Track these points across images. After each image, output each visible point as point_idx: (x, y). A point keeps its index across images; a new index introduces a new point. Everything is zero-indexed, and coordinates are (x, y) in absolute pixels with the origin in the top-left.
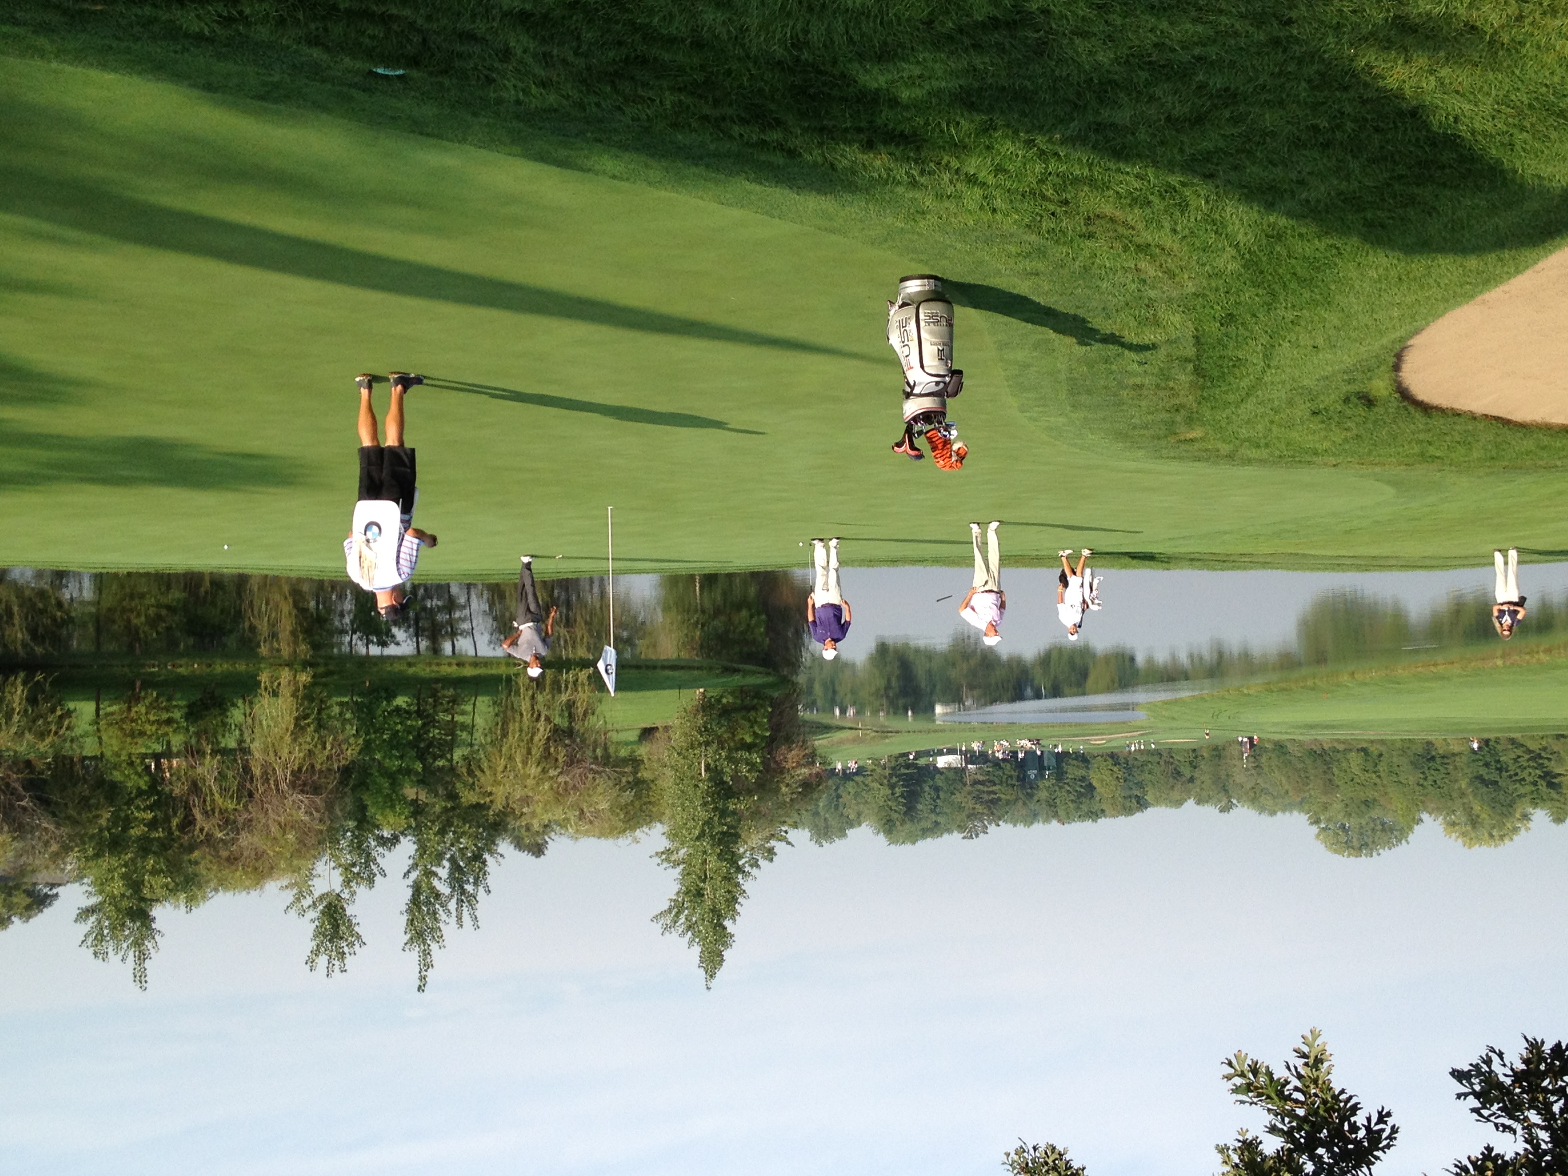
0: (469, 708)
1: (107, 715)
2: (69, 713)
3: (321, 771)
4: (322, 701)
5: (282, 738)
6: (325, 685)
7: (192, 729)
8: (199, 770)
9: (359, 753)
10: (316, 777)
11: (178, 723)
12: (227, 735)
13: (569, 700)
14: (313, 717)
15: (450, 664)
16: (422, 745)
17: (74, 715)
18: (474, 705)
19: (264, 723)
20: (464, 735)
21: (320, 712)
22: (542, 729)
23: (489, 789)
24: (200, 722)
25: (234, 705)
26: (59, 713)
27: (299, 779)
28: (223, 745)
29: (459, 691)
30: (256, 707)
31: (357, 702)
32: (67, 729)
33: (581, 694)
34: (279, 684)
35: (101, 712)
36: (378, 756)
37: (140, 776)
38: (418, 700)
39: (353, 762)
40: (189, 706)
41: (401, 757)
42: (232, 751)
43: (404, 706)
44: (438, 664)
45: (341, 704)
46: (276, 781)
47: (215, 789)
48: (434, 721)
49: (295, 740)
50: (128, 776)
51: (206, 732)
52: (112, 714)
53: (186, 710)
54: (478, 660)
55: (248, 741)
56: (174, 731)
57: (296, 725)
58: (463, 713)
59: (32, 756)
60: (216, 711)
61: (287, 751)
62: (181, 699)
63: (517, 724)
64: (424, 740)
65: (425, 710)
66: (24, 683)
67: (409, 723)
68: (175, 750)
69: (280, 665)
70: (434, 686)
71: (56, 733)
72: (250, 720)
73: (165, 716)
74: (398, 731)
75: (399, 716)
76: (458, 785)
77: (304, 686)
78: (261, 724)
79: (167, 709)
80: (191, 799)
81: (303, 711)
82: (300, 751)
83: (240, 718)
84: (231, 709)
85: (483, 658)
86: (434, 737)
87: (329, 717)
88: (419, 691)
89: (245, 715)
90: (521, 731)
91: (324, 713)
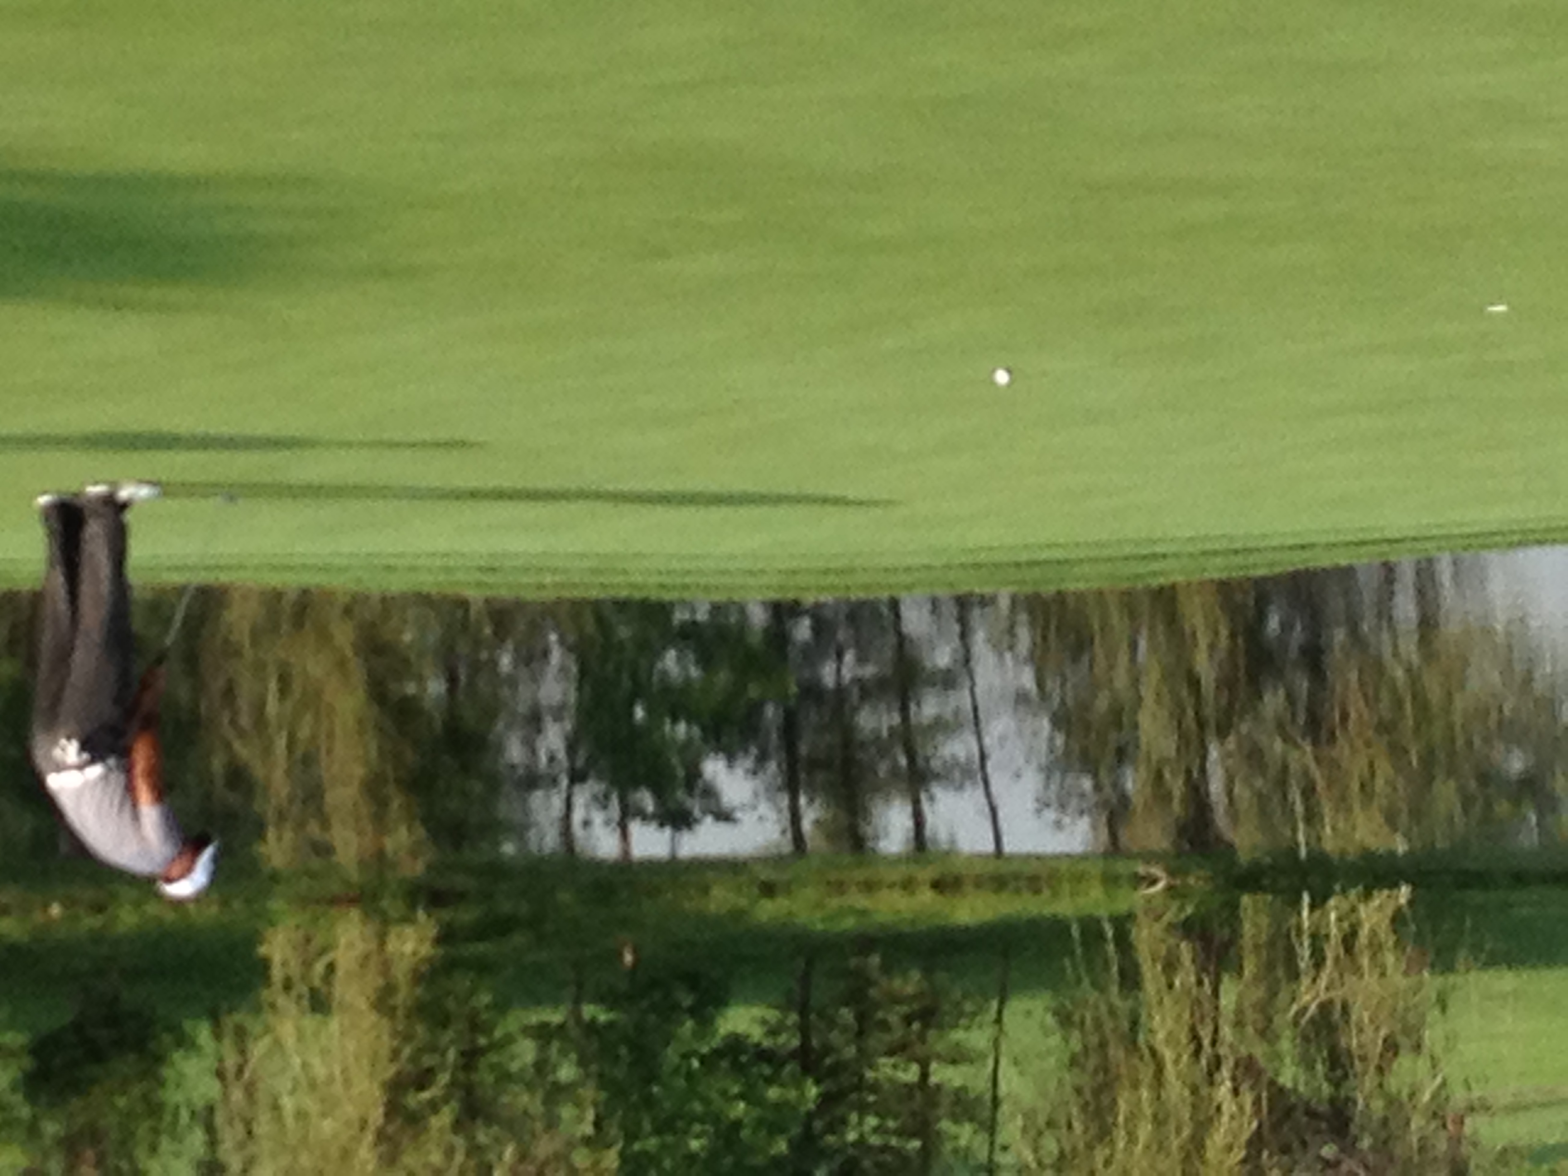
4: (476, 1026)
5: (346, 1154)
7: (51, 1128)
14: (444, 1078)
15: (908, 885)
19: (288, 1104)
24: (75, 1103)
25: (185, 1042)
29: (941, 977)
30: (258, 1049)
31: (591, 1028)
33: (1370, 979)
34: (331, 968)
38: (804, 1010)
43: (756, 1034)
44: (869, 887)
54: (1004, 868)
57: (393, 1108)
65: (828, 1049)
67: (773, 1093)
69: (334, 901)
72: (237, 1095)
74: (737, 1125)
78: (276, 1107)
81: (414, 1059)
83: (210, 1089)
84: (177, 1056)
85: (1027, 858)
86: (861, 1142)
87: (505, 1077)
88: (805, 980)
89: (220, 1074)
90: (1159, 1121)
91: (483, 1063)
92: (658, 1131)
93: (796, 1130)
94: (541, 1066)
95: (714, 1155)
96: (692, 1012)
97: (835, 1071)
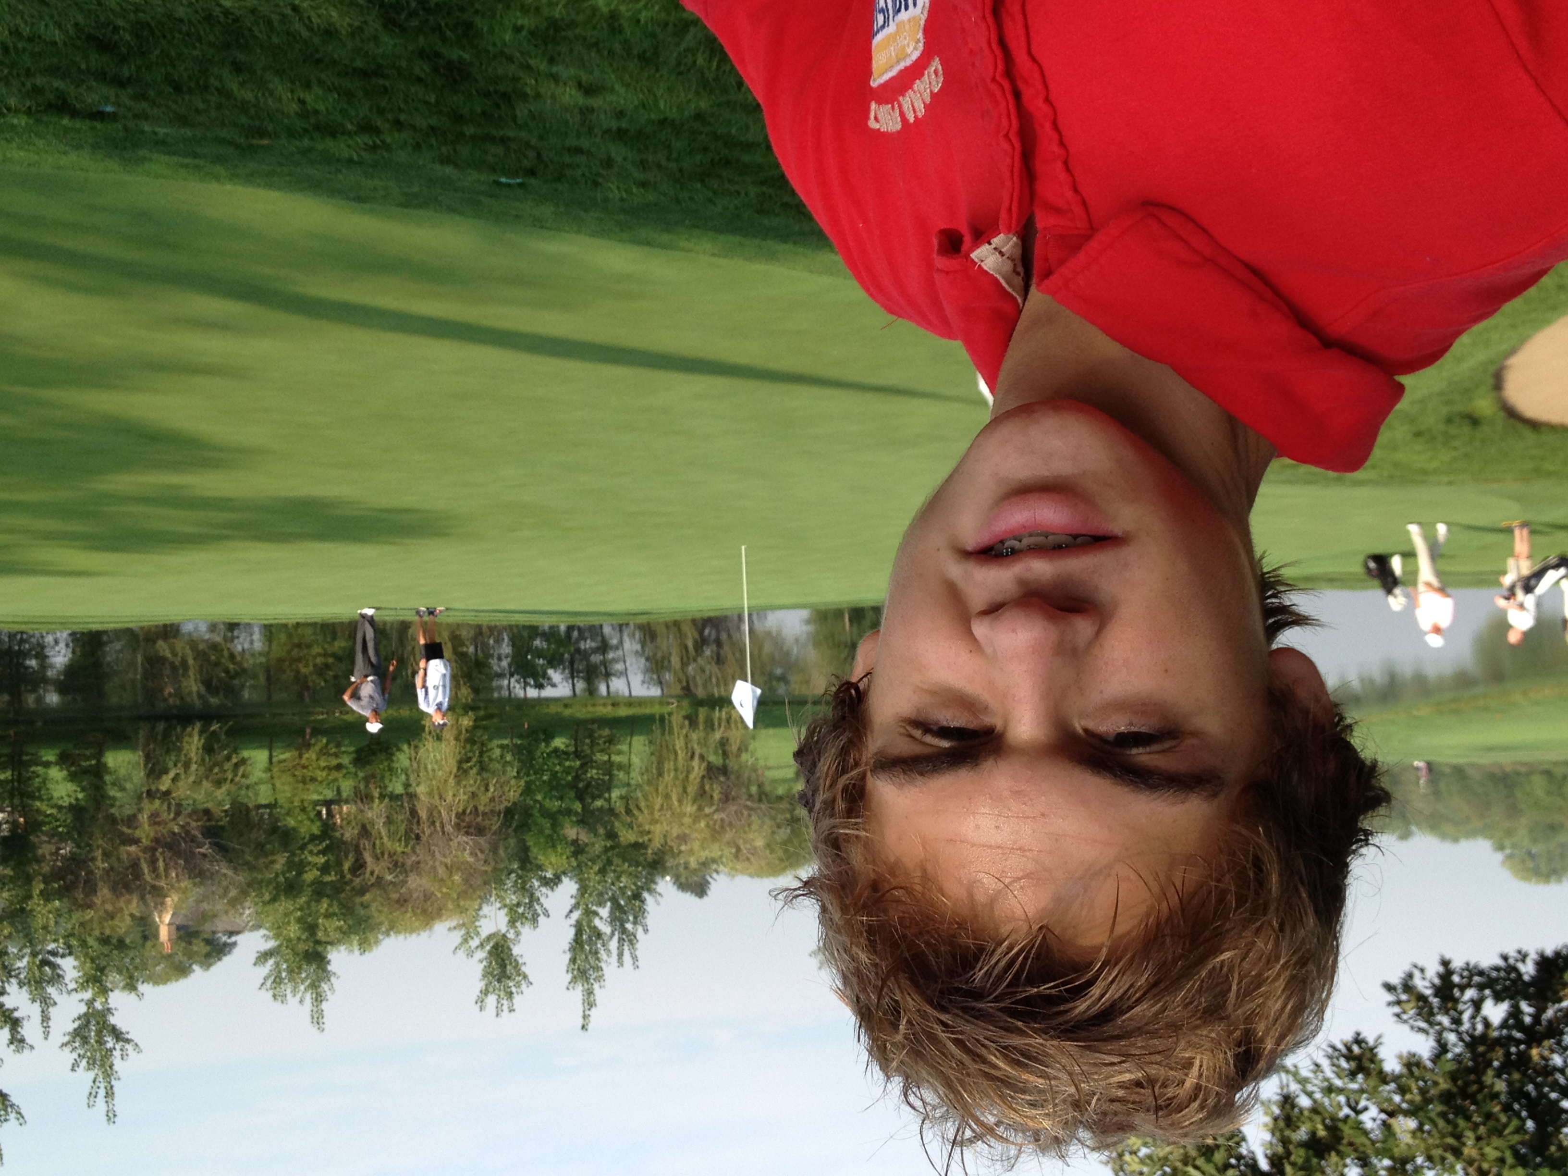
0: (624, 747)
1: (280, 762)
2: (243, 761)
3: (485, 814)
4: (483, 744)
5: (446, 781)
6: (486, 728)
7: (361, 775)
8: (369, 814)
9: (521, 795)
10: (479, 819)
11: (347, 768)
12: (394, 779)
13: (722, 738)
14: (474, 760)
15: (604, 705)
16: (581, 785)
17: (249, 762)
18: (630, 744)
19: (429, 767)
20: (621, 775)
21: (481, 754)
22: (696, 768)
23: (647, 828)
24: (368, 767)
25: (399, 750)
26: (234, 760)
27: (463, 821)
28: (390, 789)
29: (614, 731)
30: (422, 751)
31: (516, 745)
32: (243, 776)
33: (734, 731)
35: (275, 760)
36: (539, 797)
37: (312, 821)
38: (576, 740)
39: (514, 803)
40: (359, 751)
41: (561, 798)
42: (398, 797)
43: (562, 747)
44: (594, 705)
45: (502, 747)
46: (442, 823)
47: (384, 832)
48: (592, 761)
49: (458, 783)
50: (301, 822)
51: (373, 776)
52: (285, 761)
53: (354, 755)
54: (632, 700)
55: (414, 785)
56: (344, 776)
57: (459, 768)
58: (620, 753)
59: (209, 805)
60: (383, 756)
61: (451, 793)
62: (351, 744)
63: (672, 763)
64: (581, 780)
65: (582, 751)
66: (201, 733)
67: (567, 764)
68: (344, 795)
70: (590, 726)
71: (232, 781)
72: (415, 765)
73: (334, 762)
74: (557, 772)
75: (558, 757)
76: (617, 824)
77: (467, 730)
78: (426, 768)
79: (336, 755)
80: (362, 842)
81: (466, 754)
82: (465, 793)
83: (406, 763)
84: (398, 753)
85: (638, 697)
86: (592, 777)
87: (491, 760)
88: (576, 732)
89: (410, 759)
90: (676, 770)
91: (485, 755)
92: (535, 774)
93: (574, 774)
94: (502, 756)
95: (550, 781)
96: (544, 740)
97: (584, 757)
